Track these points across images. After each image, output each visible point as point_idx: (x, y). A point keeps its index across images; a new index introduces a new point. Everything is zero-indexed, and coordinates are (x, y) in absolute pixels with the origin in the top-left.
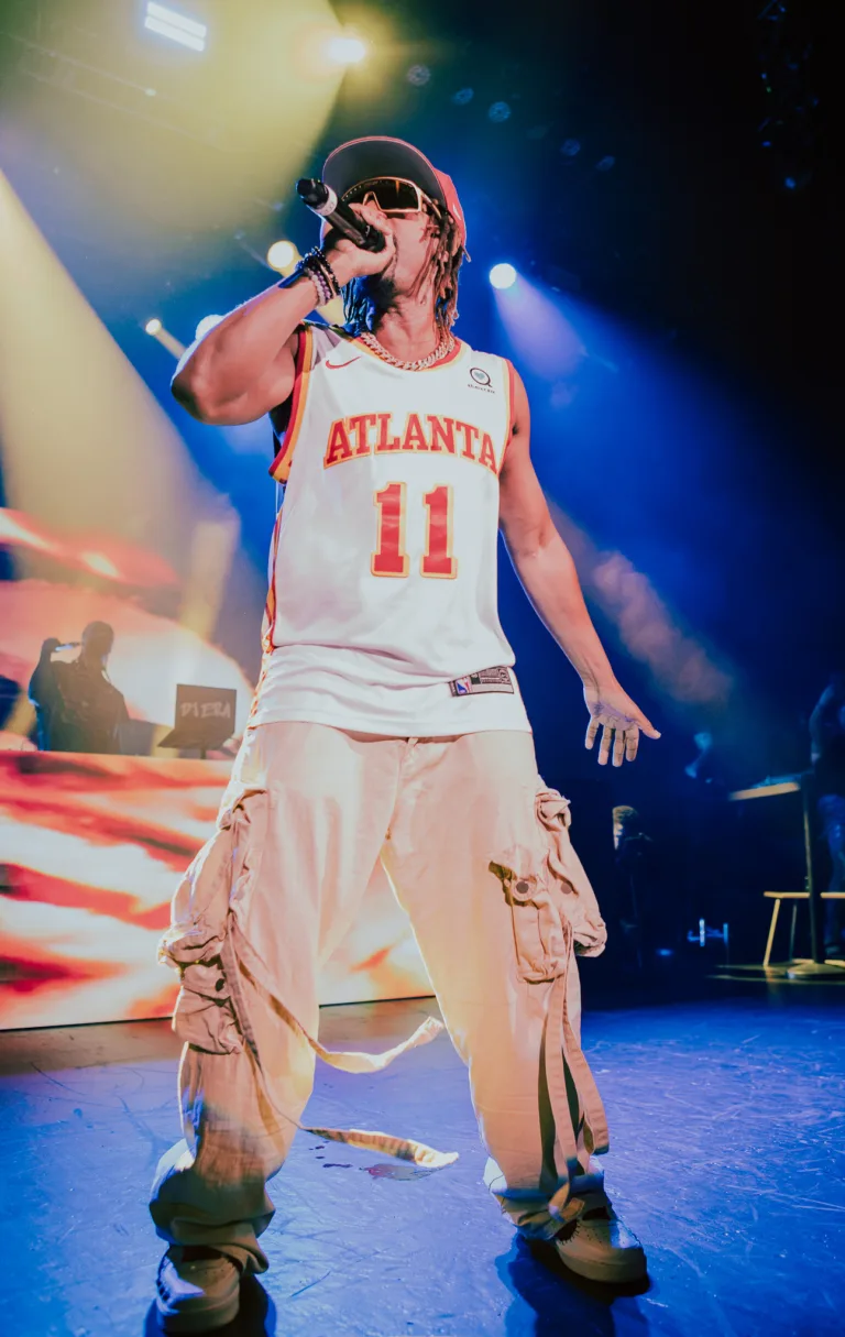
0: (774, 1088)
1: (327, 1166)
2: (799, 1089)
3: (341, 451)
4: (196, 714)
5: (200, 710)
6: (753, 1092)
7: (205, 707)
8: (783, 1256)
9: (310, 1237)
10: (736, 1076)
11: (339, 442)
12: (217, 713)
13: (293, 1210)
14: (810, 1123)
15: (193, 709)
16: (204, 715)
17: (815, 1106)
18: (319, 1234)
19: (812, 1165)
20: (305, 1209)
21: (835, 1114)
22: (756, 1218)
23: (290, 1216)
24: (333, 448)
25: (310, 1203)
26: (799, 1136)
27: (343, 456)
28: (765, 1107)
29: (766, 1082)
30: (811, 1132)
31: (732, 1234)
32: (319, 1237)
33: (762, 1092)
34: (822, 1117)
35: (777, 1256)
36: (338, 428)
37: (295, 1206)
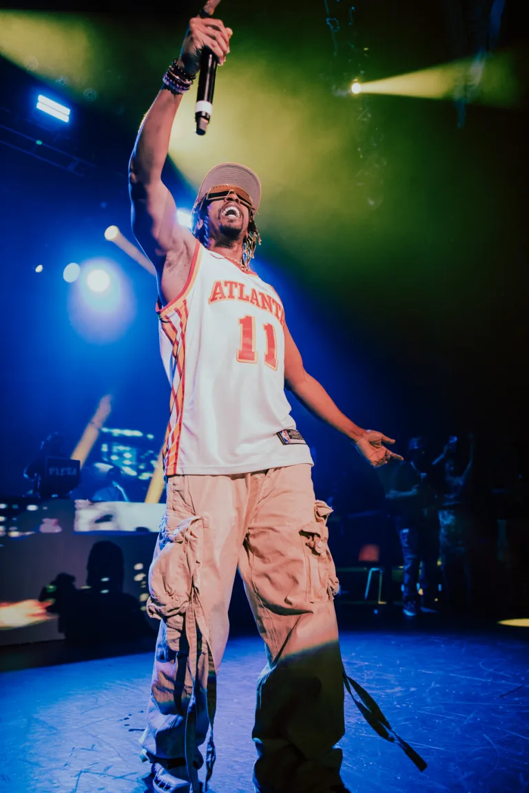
0: (377, 675)
1: (131, 730)
2: (391, 675)
3: (220, 295)
4: (57, 473)
5: (60, 472)
6: (366, 678)
7: (62, 470)
8: (399, 778)
9: (122, 777)
10: (355, 669)
11: (218, 291)
12: (69, 473)
13: (111, 760)
14: (399, 695)
15: (55, 472)
16: (62, 474)
17: (400, 685)
18: (127, 775)
19: (407, 720)
20: (119, 759)
21: (413, 689)
22: (380, 754)
23: (110, 764)
24: (215, 293)
25: (121, 755)
26: (395, 703)
27: (220, 298)
28: (374, 686)
29: (372, 671)
30: (401, 700)
31: (368, 764)
32: (127, 777)
33: (371, 677)
34: (405, 691)
35: (396, 778)
36: (218, 284)
37: (113, 757)
